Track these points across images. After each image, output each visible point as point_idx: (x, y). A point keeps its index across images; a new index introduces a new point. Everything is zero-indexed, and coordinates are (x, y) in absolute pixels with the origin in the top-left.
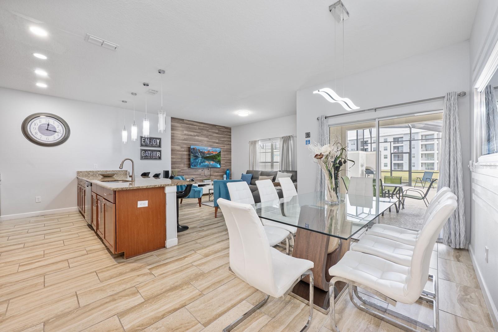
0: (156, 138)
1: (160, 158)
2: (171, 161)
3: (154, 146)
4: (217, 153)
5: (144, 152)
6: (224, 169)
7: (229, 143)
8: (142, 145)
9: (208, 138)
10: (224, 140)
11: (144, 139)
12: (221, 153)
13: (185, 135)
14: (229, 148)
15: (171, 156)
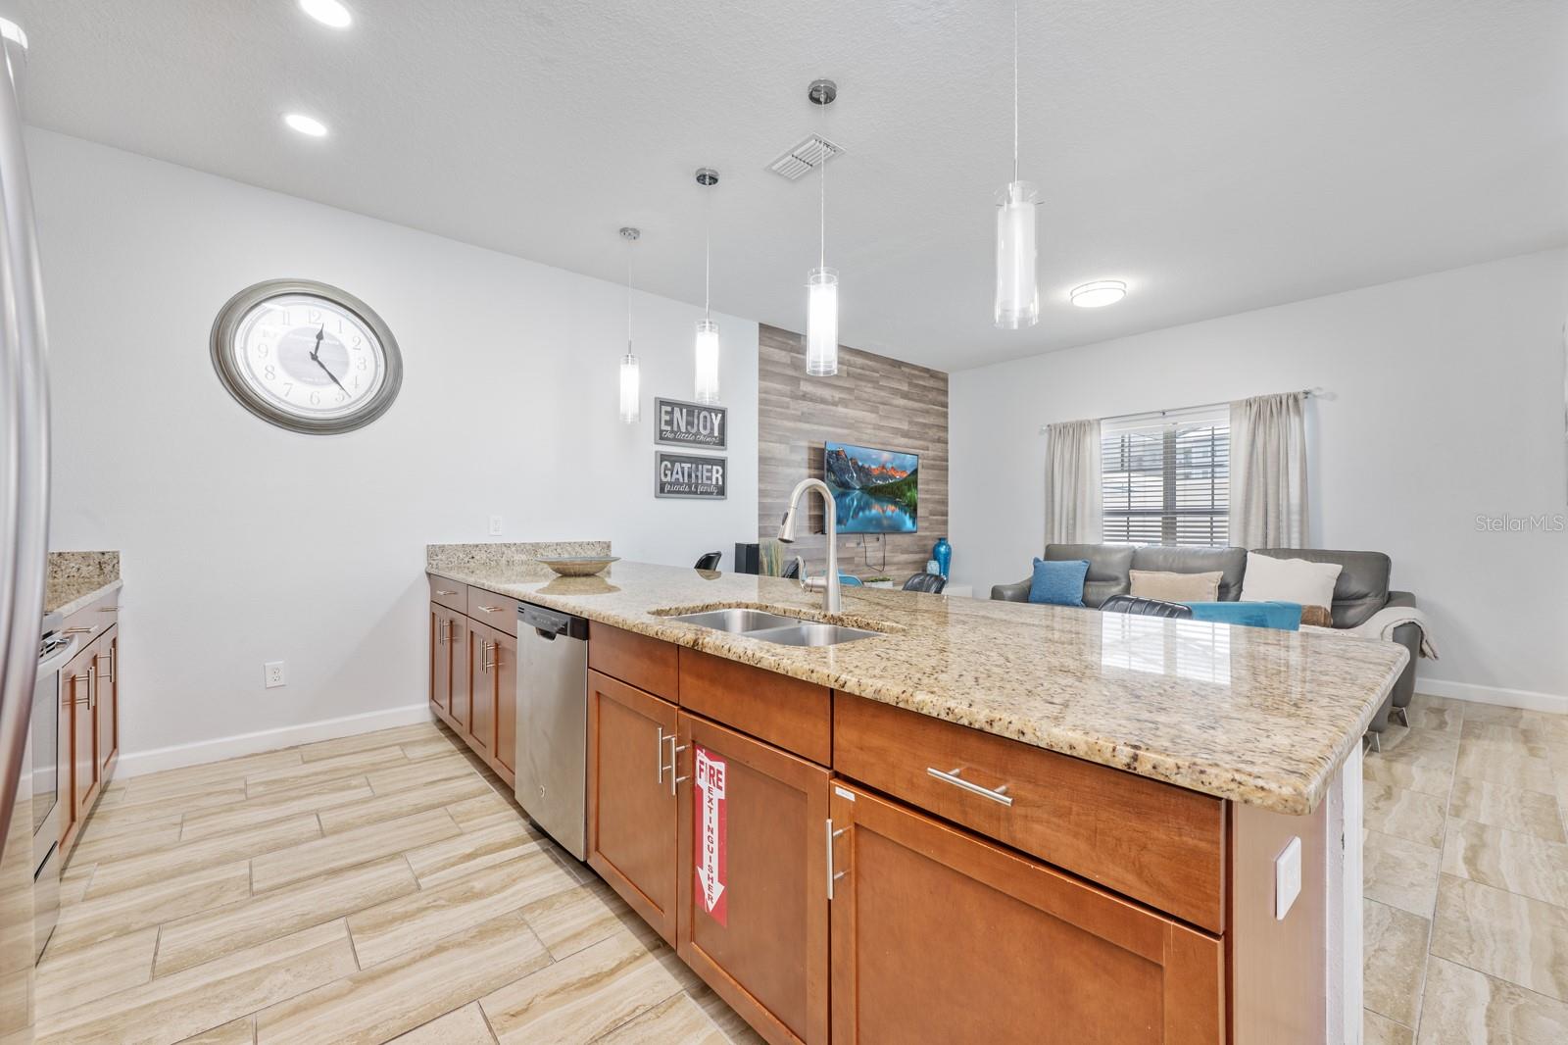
0: (710, 410)
1: (721, 491)
2: (759, 503)
3: (700, 442)
4: (905, 475)
5: (669, 466)
6: (925, 537)
7: (942, 434)
8: (662, 437)
9: (877, 413)
10: (925, 425)
11: (670, 409)
12: (920, 476)
13: (804, 397)
14: (940, 454)
15: (759, 482)
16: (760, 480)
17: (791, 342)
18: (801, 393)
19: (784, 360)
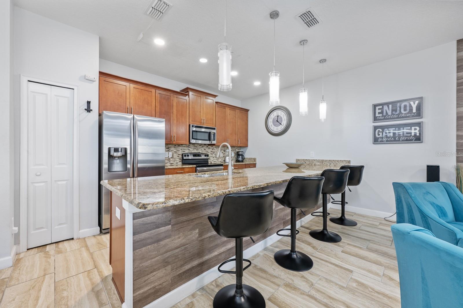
0: (409, 100)
1: (418, 139)
2: (457, 143)
3: (403, 117)
5: (381, 130)
8: (375, 119)
11: (381, 107)
15: (457, 131)
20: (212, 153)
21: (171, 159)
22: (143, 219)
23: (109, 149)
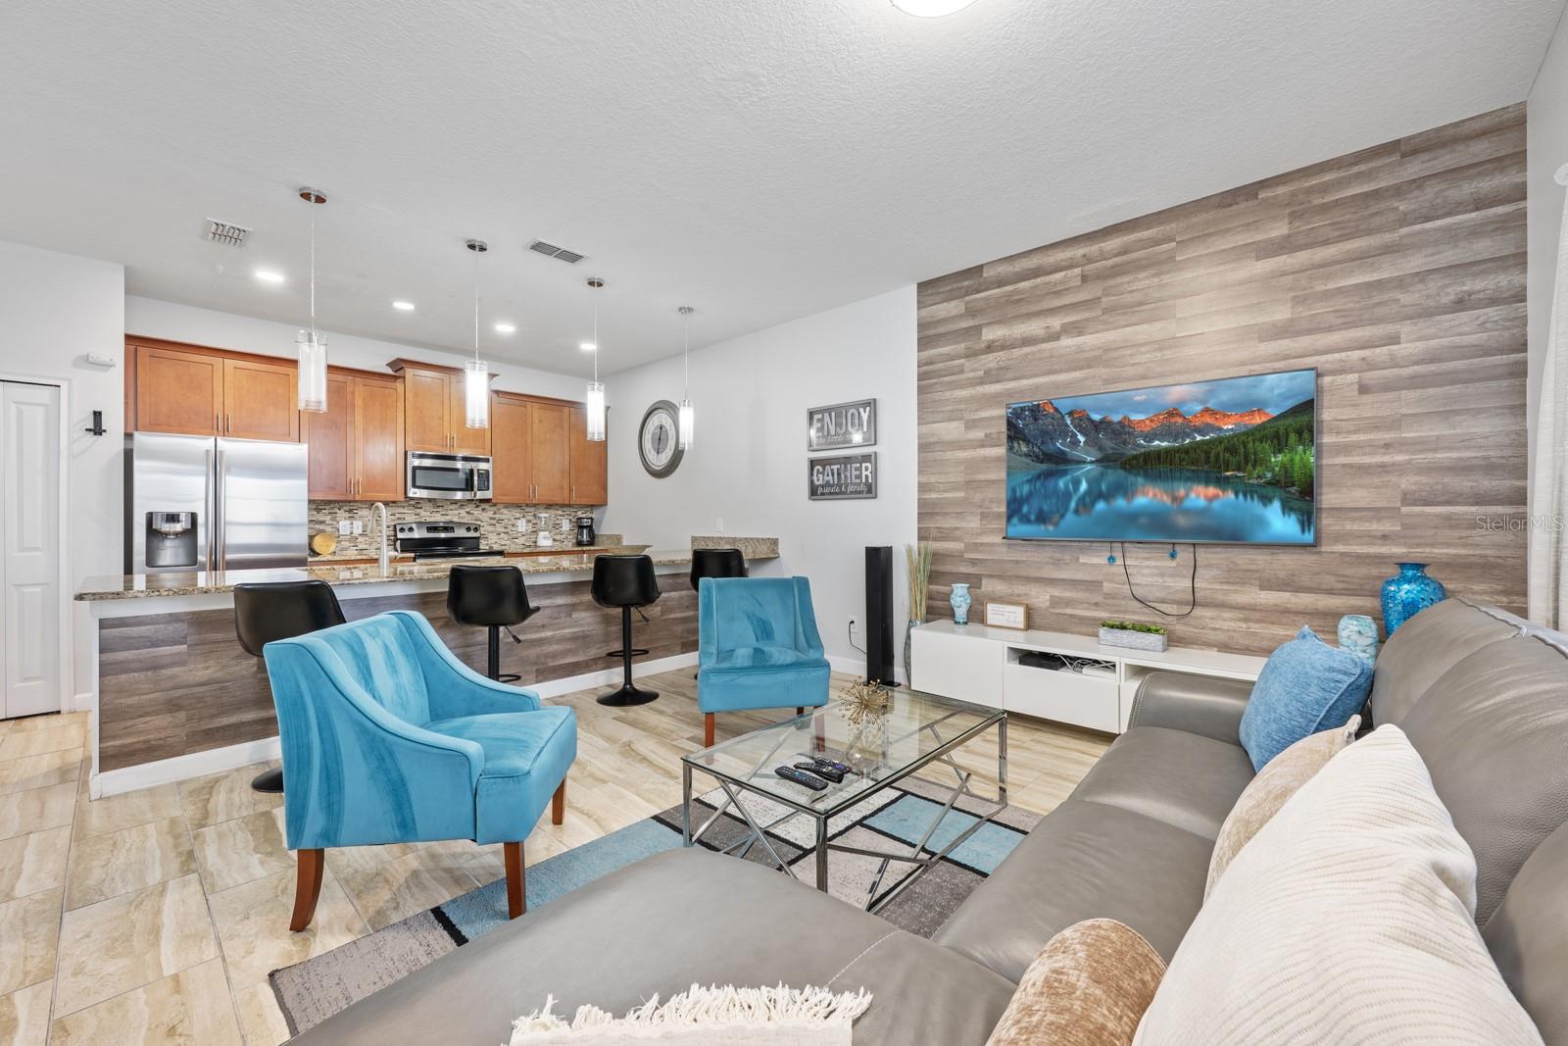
0: (859, 405)
1: (871, 490)
5: (821, 470)
11: (820, 416)
13: (990, 348)
14: (1473, 339)
15: (919, 474)
16: (920, 472)
17: (966, 283)
18: (983, 345)
19: (954, 312)
20: (494, 522)
21: (360, 539)
22: (122, 629)
23: (150, 517)
